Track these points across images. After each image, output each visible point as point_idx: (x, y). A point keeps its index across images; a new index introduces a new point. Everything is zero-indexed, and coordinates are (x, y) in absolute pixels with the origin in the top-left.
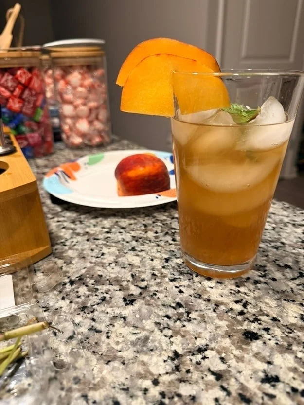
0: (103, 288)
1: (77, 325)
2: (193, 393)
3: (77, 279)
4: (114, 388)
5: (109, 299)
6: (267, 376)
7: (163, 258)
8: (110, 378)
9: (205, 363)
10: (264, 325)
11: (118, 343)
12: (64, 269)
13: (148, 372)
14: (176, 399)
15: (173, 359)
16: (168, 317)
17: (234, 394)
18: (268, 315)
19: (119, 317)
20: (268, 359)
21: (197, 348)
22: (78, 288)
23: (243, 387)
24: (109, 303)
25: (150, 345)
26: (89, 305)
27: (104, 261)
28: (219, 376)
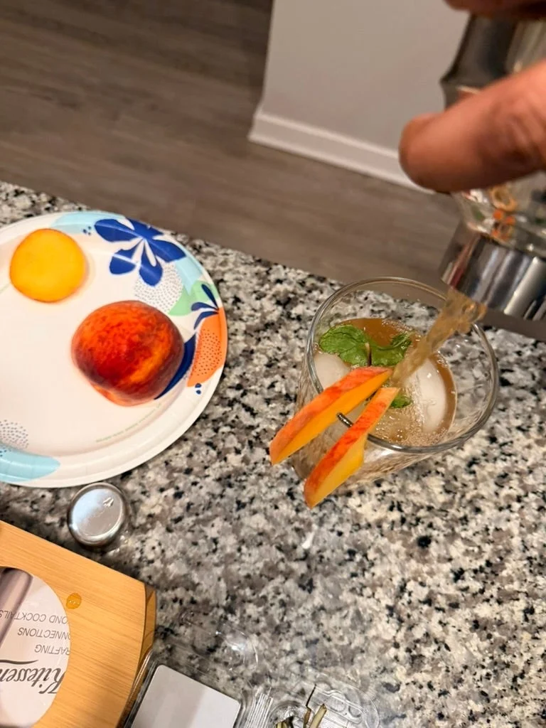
0: (268, 590)
1: (292, 652)
2: (424, 630)
3: (229, 600)
4: (376, 677)
5: (288, 599)
6: (455, 574)
7: (285, 494)
8: (366, 673)
9: (414, 598)
10: (427, 522)
11: (341, 638)
12: (198, 598)
13: (386, 642)
14: (418, 645)
15: (391, 615)
16: (354, 575)
17: (446, 608)
18: (422, 507)
19: (316, 611)
20: (448, 557)
21: (399, 589)
22: (245, 611)
23: (448, 597)
24: (292, 603)
25: (366, 617)
26: (278, 622)
27: (229, 550)
28: (429, 601)
